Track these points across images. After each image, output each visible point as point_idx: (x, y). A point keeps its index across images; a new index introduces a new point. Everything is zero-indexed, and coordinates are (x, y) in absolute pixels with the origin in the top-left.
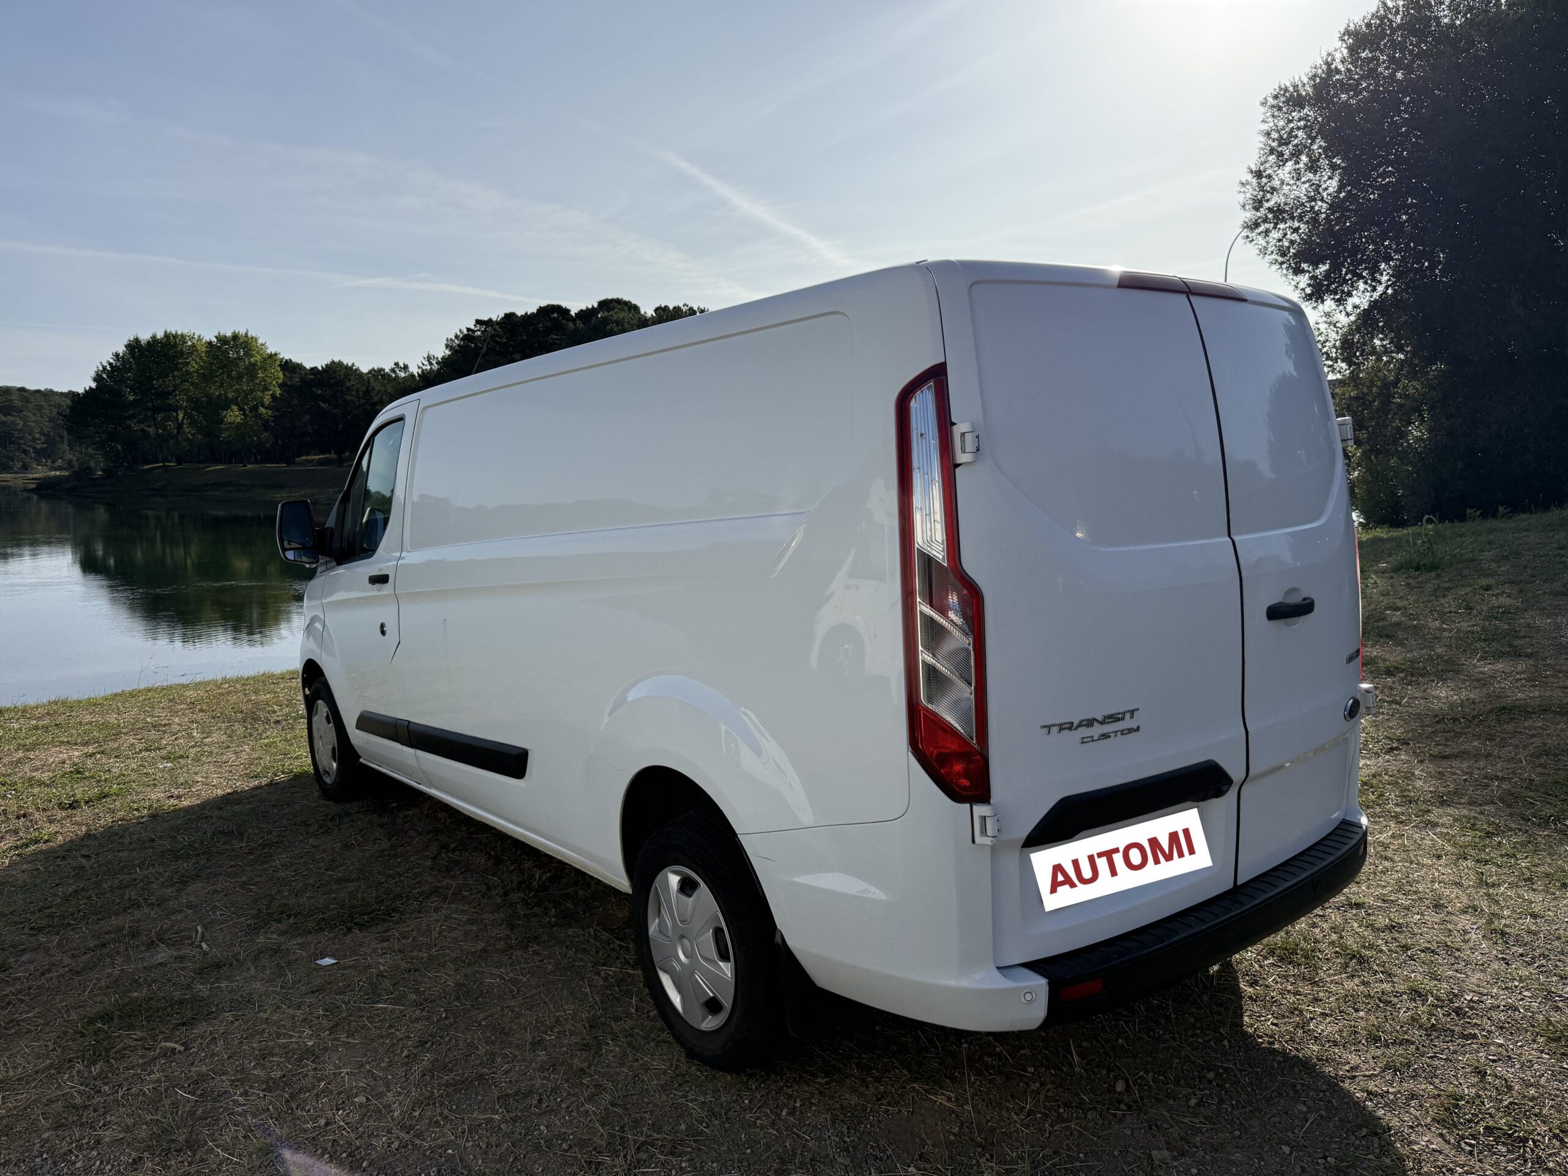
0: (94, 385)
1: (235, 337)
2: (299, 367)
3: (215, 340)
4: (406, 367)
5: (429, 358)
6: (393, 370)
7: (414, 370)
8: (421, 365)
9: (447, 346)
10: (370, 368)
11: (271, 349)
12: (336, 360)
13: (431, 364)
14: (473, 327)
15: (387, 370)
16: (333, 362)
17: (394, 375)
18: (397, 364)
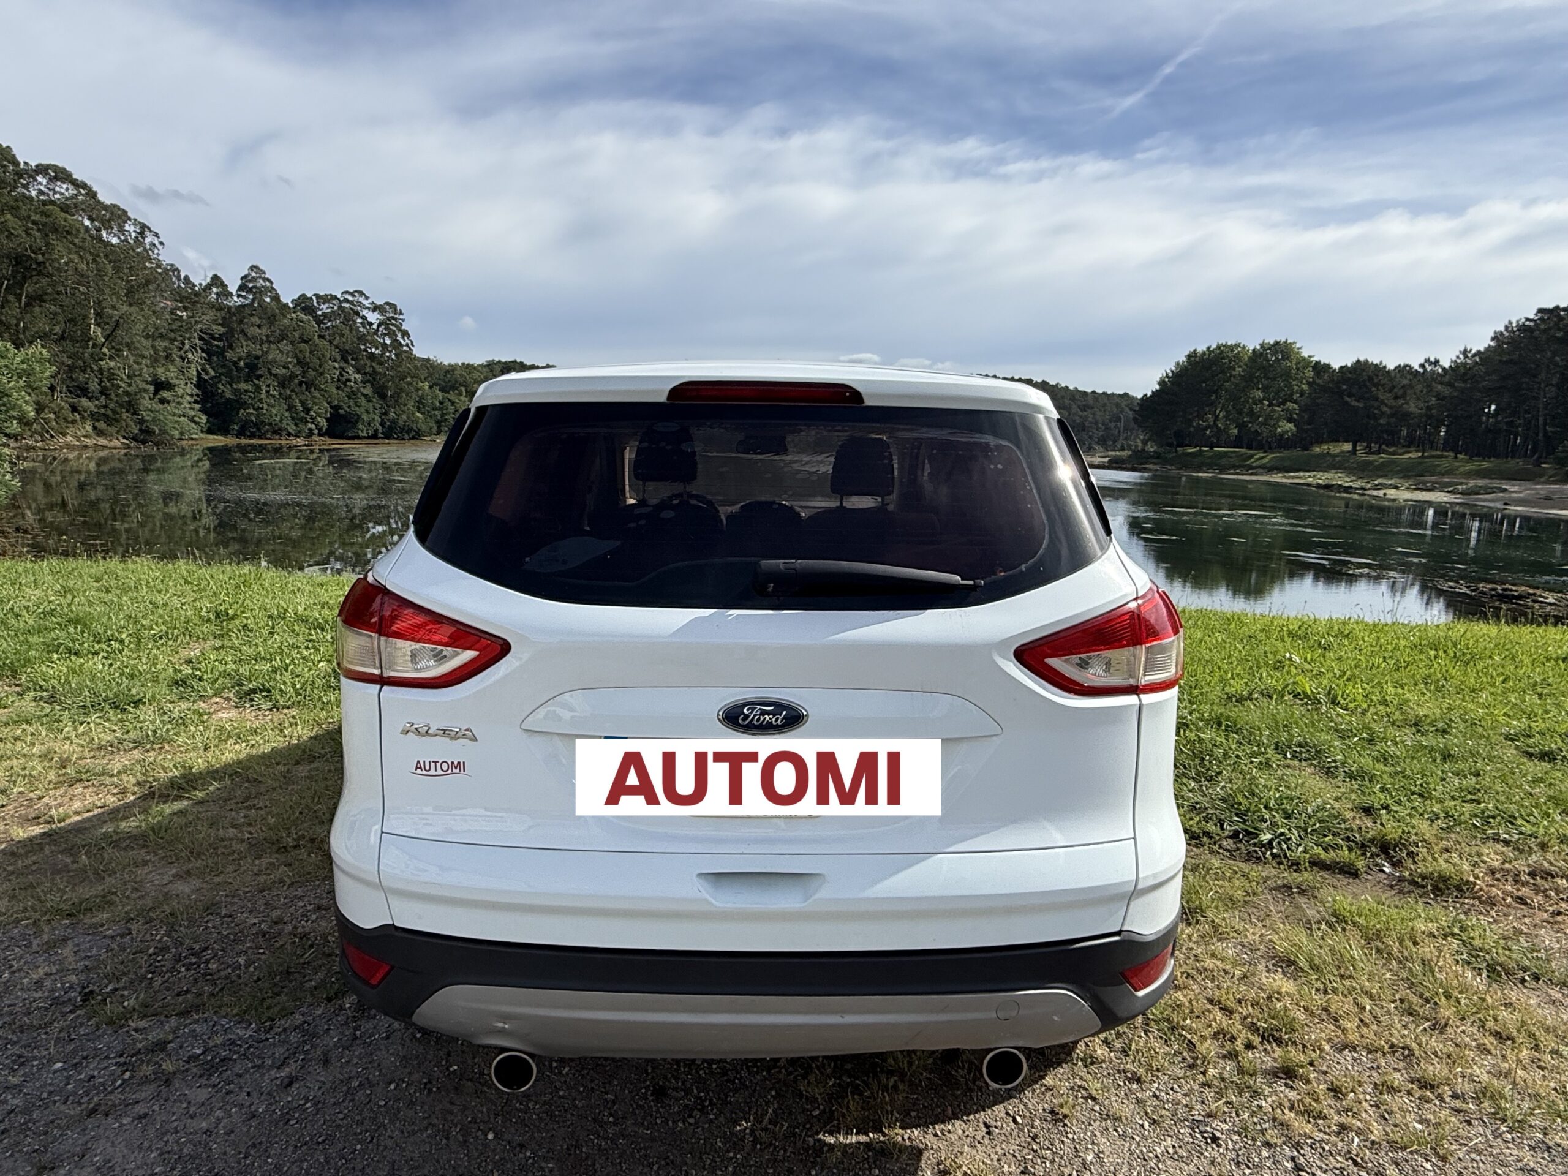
0: (1158, 387)
1: (1277, 343)
2: (1327, 367)
3: (1258, 347)
4: (1437, 362)
5: (1465, 352)
6: (1422, 366)
7: (1446, 363)
8: (1454, 358)
9: (1493, 339)
10: (1397, 364)
11: (1305, 354)
12: (1362, 359)
13: (1466, 357)
14: (1532, 317)
15: (1416, 367)
16: (1358, 361)
17: (1421, 370)
18: (1428, 360)
